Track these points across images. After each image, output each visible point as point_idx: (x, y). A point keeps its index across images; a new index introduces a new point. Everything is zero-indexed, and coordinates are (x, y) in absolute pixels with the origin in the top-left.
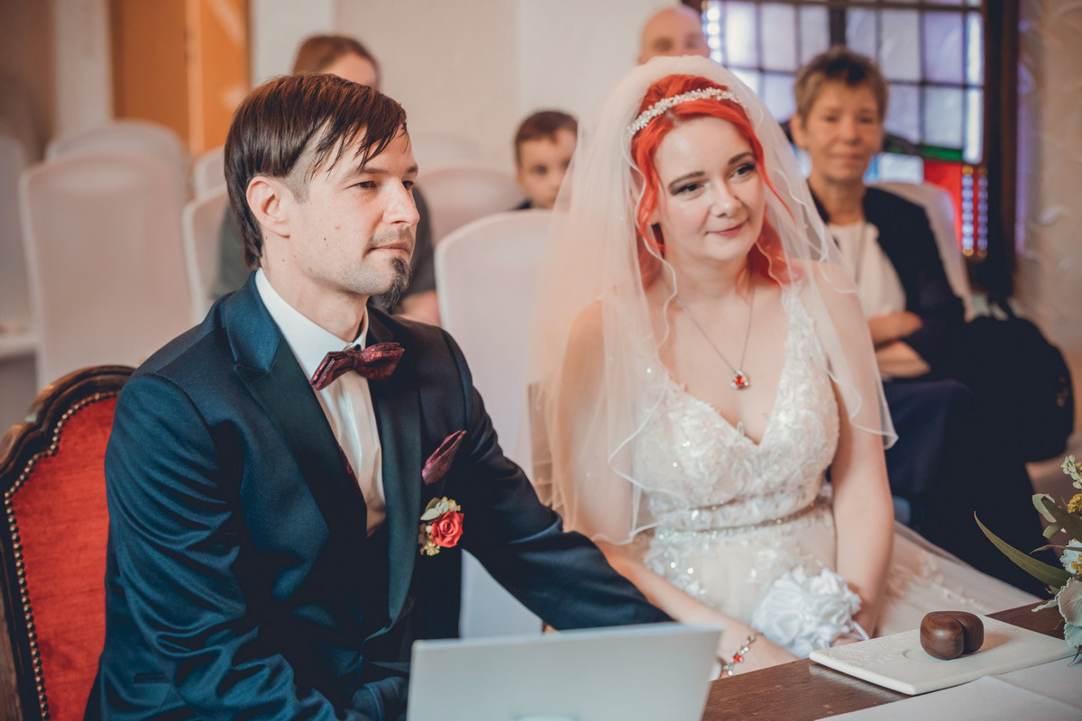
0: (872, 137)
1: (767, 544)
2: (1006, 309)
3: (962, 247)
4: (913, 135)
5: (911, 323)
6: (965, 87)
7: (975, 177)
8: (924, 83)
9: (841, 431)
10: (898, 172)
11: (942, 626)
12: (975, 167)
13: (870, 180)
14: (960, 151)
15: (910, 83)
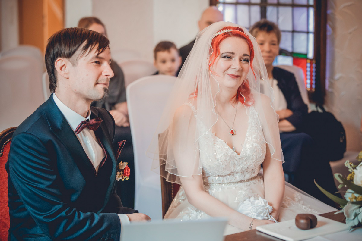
0: (275, 50)
1: (241, 189)
2: (322, 108)
3: (307, 87)
4: (290, 49)
5: (289, 113)
6: (308, 33)
7: (311, 64)
8: (293, 31)
9: (267, 151)
10: (285, 62)
11: (303, 218)
12: (311, 60)
13: (275, 64)
14: (306, 55)
15: (289, 32)
